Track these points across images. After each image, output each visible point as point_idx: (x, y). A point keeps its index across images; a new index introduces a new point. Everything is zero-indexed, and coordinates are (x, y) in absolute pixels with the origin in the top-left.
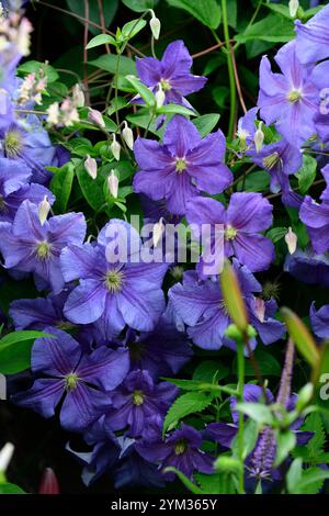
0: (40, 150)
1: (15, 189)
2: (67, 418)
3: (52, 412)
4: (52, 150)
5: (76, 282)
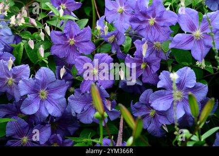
0: (8, 37)
4: (13, 37)
5: (26, 96)
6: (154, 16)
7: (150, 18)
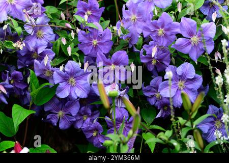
0: (50, 36)
1: (41, 52)
2: (61, 126)
3: (56, 124)
4: (54, 35)
5: (58, 84)
6: (162, 27)
7: (159, 28)
